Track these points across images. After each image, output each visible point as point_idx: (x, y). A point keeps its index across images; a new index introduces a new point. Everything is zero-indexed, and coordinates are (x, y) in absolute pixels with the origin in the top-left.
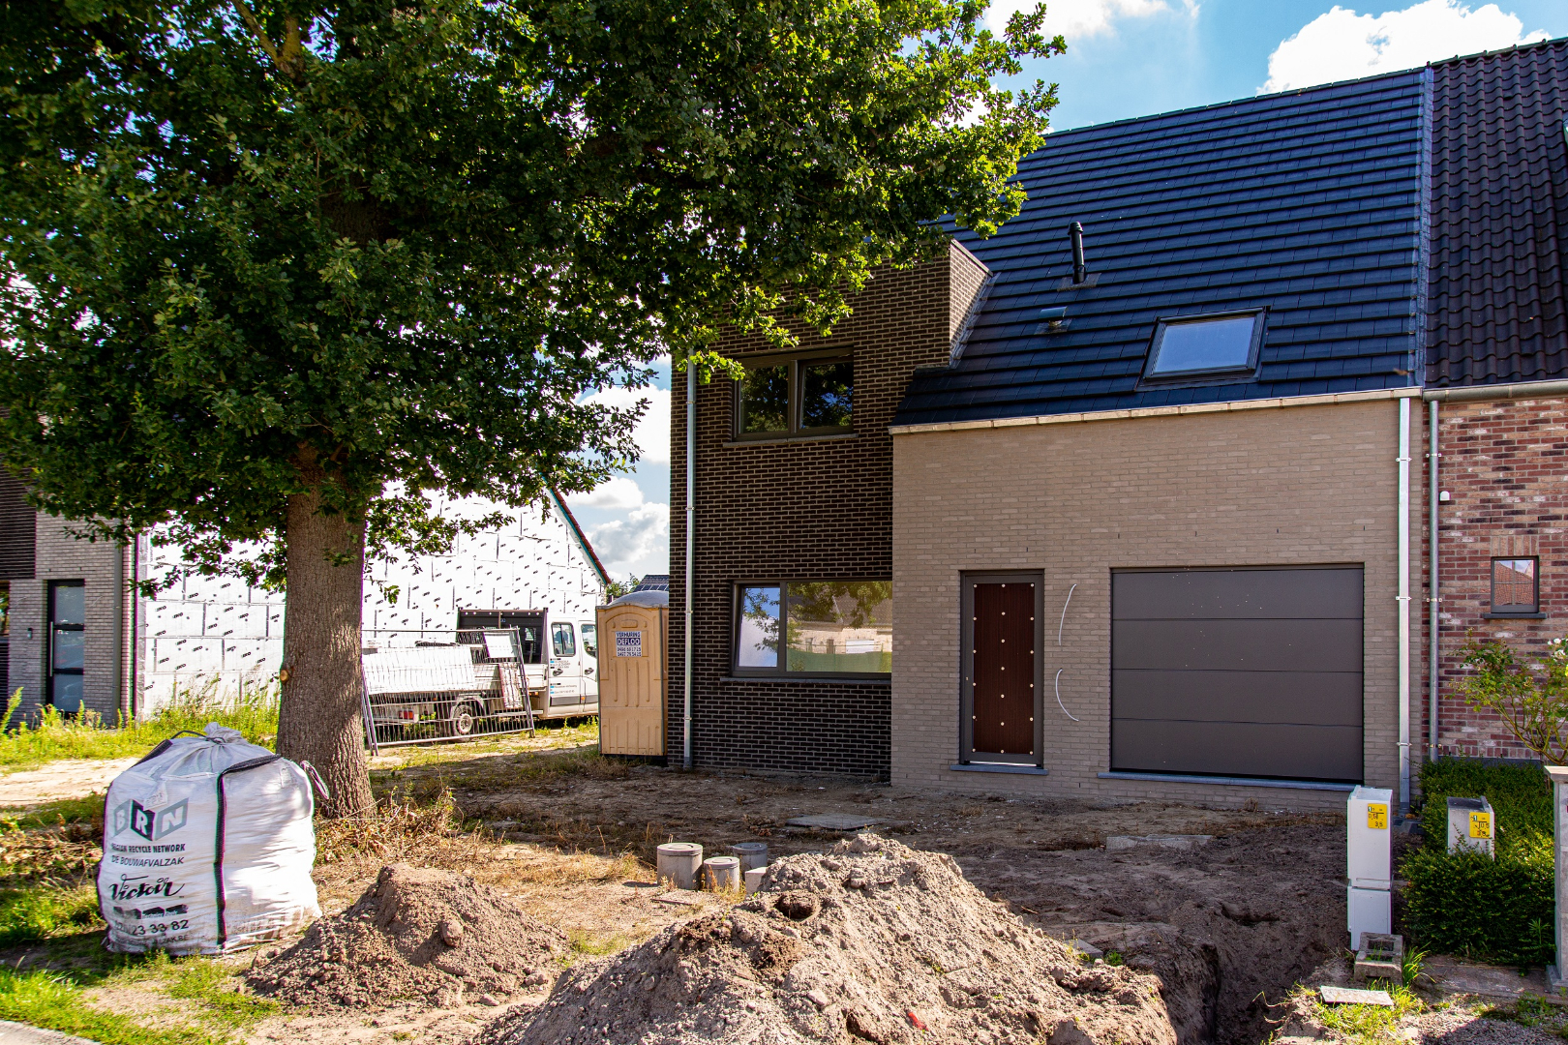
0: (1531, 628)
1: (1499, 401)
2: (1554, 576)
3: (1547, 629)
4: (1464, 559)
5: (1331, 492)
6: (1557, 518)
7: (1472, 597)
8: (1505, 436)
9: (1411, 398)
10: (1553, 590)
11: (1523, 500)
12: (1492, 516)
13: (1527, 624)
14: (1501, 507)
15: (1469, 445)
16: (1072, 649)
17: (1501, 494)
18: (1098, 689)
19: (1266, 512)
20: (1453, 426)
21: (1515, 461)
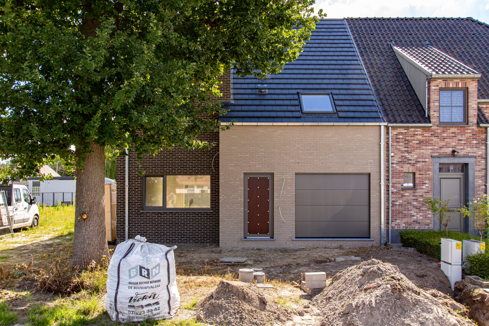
0: (414, 192)
1: (406, 128)
2: (419, 178)
3: (417, 192)
4: (397, 173)
5: (361, 152)
6: (420, 162)
7: (399, 184)
8: (407, 138)
9: (384, 126)
10: (419, 182)
11: (411, 156)
12: (404, 161)
13: (412, 191)
14: (406, 158)
15: (398, 140)
16: (283, 199)
17: (406, 154)
18: (292, 212)
19: (343, 157)
20: (394, 134)
21: (410, 145)
